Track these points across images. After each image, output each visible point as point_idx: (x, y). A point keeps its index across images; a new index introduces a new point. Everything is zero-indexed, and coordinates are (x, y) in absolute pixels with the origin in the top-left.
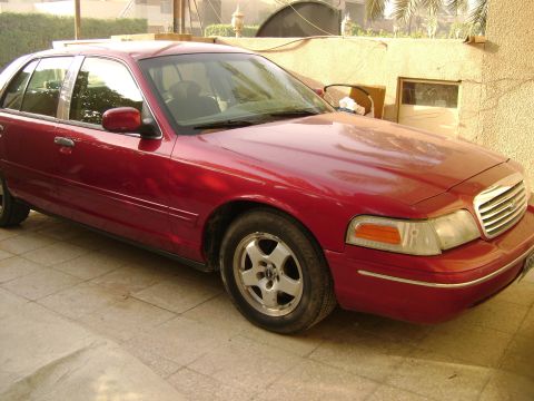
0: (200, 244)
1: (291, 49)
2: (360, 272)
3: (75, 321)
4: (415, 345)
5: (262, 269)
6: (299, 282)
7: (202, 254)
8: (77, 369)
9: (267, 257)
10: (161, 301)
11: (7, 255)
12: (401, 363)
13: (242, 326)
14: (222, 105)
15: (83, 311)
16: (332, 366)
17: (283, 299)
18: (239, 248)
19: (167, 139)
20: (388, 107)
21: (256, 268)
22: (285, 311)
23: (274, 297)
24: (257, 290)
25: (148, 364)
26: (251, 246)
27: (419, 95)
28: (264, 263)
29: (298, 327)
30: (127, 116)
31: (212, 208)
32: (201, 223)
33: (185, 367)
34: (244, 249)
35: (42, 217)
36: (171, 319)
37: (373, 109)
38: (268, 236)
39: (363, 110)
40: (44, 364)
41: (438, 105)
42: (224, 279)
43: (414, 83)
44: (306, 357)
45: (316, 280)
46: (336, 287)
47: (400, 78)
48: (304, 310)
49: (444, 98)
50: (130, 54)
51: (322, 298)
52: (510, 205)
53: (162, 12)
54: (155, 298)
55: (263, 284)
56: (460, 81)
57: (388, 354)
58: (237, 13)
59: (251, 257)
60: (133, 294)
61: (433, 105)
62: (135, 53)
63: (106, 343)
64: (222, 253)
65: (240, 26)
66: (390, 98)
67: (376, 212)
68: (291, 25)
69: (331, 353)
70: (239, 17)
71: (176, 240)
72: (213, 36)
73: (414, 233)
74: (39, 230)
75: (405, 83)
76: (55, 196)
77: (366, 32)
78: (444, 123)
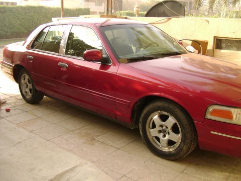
0: (130, 116)
1: (163, 23)
2: (212, 132)
3: (70, 151)
4: (234, 167)
5: (161, 129)
6: (180, 135)
7: (131, 121)
8: (74, 176)
9: (163, 123)
10: (109, 142)
11: (35, 117)
12: (229, 176)
13: (149, 155)
14: (134, 48)
15: (72, 146)
16: (195, 177)
17: (170, 143)
18: (150, 118)
19: (114, 65)
20: (208, 51)
21: (158, 128)
22: (171, 149)
23: (166, 142)
24: (158, 139)
25: (107, 174)
26: (156, 117)
27: (223, 45)
28: (162, 126)
29: (178, 157)
30: (94, 53)
31: (137, 99)
32: (132, 106)
33: (124, 176)
34: (152, 119)
35: (49, 99)
36: (115, 151)
37: (202, 51)
38: (165, 113)
39: (197, 51)
40: (58, 173)
41: (233, 50)
42: (141, 133)
43: (221, 39)
44: (182, 172)
45: (188, 135)
46: (199, 139)
47: (215, 37)
48: (181, 149)
49: (236, 46)
50: (95, 24)
51: (191, 144)
53: (96, 5)
54: (106, 140)
55: (161, 136)
57: (222, 172)
58: (136, 6)
59: (155, 123)
60: (95, 138)
61: (230, 50)
62: (97, 24)
63: (87, 164)
64: (141, 120)
65: (138, 12)
66: (210, 46)
67: (219, 103)
68: (162, 11)
69: (194, 171)
70: (138, 7)
71: (118, 113)
72: (126, 16)
73: (239, 114)
74: (48, 105)
75: (217, 39)
76: (56, 89)
77: (192, 15)
78: (235, 59)
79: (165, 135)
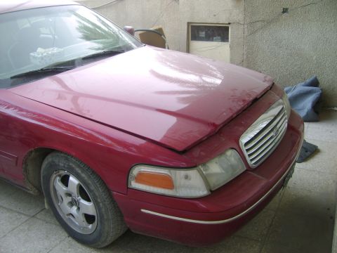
2: (142, 210)
41: (215, 40)
43: (199, 26)
47: (188, 23)
49: (219, 35)
52: (272, 134)
56: (229, 24)
61: (212, 40)
75: (192, 26)
79: (79, 208)
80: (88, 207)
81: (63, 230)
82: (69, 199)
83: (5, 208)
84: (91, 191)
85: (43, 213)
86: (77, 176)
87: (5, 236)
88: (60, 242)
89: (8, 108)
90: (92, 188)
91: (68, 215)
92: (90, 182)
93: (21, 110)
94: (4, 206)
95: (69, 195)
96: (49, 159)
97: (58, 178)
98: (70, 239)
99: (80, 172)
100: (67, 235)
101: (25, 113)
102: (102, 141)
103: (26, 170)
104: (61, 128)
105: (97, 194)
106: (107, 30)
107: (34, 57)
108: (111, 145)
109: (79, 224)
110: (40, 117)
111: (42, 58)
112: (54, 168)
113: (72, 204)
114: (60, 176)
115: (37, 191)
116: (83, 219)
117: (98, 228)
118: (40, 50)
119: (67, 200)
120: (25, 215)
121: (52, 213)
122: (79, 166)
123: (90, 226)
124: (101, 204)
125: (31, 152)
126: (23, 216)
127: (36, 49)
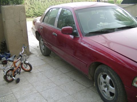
79: (108, 89)
80: (112, 89)
81: (99, 96)
82: (105, 84)
83: (78, 82)
84: (115, 83)
85: (92, 87)
86: (110, 76)
87: (77, 93)
88: (98, 100)
89: (84, 43)
90: (116, 82)
91: (103, 91)
92: (115, 79)
93: (90, 45)
94: (78, 81)
95: (105, 83)
96: (99, 67)
97: (102, 75)
98: (102, 100)
99: (112, 74)
100: (100, 98)
101: (90, 46)
102: (121, 62)
103: (89, 70)
104: (104, 54)
105: (117, 85)
106: (127, 16)
107: (99, 26)
108: (124, 64)
109: (107, 95)
110: (97, 49)
111: (102, 26)
112: (101, 71)
113: (105, 87)
114: (103, 74)
115: (92, 78)
116: (109, 93)
117: (115, 99)
118: (101, 23)
119: (104, 85)
120: (85, 86)
121: (96, 89)
122: (112, 72)
123: (111, 97)
124: (118, 89)
125: (93, 63)
126: (84, 87)
127: (100, 23)
